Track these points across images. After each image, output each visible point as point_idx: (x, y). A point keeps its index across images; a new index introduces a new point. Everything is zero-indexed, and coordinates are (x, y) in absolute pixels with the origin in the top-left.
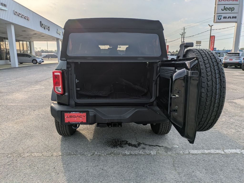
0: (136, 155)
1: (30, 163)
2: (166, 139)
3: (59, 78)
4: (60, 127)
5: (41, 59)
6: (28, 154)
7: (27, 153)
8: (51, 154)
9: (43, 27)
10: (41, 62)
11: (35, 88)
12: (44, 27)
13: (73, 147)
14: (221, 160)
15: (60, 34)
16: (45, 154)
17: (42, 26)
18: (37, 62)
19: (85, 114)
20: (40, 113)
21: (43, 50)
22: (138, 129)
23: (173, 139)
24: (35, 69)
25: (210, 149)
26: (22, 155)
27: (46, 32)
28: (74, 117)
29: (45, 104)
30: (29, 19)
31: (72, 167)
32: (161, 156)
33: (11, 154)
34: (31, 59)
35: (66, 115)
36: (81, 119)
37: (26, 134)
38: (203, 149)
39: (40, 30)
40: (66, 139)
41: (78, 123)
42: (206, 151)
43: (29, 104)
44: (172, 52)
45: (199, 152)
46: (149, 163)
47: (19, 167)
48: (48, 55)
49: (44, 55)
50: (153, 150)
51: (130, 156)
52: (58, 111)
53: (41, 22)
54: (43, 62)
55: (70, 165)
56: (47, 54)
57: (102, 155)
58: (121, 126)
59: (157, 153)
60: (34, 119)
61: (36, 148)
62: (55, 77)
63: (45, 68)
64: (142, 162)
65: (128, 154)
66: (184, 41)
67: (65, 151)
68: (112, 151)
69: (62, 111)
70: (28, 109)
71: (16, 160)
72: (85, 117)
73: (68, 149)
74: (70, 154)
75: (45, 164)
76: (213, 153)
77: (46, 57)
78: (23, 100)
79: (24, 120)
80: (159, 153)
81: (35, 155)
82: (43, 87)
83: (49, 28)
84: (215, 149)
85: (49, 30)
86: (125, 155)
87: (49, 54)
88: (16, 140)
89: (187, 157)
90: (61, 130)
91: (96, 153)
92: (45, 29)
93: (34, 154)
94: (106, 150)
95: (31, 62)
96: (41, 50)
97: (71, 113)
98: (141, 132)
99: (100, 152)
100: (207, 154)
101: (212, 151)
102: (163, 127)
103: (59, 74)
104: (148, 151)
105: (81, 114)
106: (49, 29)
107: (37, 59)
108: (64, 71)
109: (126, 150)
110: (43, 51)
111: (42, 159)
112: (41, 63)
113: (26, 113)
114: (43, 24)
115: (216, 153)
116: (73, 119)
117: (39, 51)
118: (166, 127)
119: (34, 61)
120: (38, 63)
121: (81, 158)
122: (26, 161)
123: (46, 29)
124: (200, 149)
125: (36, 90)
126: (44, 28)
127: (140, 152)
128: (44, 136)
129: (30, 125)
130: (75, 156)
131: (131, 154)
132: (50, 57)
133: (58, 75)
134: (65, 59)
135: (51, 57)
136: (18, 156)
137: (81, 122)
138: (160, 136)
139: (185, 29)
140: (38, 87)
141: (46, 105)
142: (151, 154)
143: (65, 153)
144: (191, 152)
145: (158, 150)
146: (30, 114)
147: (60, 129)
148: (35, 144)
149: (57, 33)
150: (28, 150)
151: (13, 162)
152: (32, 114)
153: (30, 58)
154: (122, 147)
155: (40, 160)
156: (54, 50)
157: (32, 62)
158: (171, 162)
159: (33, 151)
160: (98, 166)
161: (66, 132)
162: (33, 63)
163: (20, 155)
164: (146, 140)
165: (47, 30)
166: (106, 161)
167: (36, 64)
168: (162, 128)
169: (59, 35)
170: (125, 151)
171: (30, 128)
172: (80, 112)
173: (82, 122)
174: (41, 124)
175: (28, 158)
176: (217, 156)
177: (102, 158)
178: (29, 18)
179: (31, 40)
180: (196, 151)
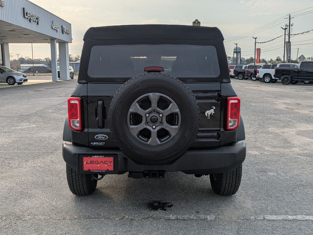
0: (184, 220)
1: (36, 227)
2: (232, 201)
3: (77, 108)
4: (74, 180)
5: (23, 76)
6: (29, 217)
7: (28, 215)
8: (63, 217)
9: (27, 18)
10: (22, 81)
11: (20, 127)
12: (29, 18)
13: (93, 210)
14: (309, 228)
15: (57, 31)
16: (54, 216)
17: (26, 16)
18: (15, 82)
19: (111, 159)
20: (36, 165)
21: (23, 58)
22: (191, 188)
23: (244, 201)
24: (14, 95)
25: (297, 215)
26: (22, 218)
27: (32, 27)
28: (96, 162)
29: (41, 151)
30: (3, 5)
31: (94, 232)
32: (221, 221)
33: (6, 216)
34: (3, 76)
35: (86, 160)
36: (106, 166)
37: (22, 193)
38: (285, 215)
39: (23, 23)
40: (81, 200)
41: (102, 171)
42: (289, 217)
43: (16, 151)
44: (269, 60)
45: (280, 218)
46: (202, 230)
47: (21, 231)
48: (34, 67)
49: (24, 68)
50: (211, 215)
51: (176, 222)
52: (75, 154)
53: (24, 9)
54: (26, 80)
55: (91, 230)
56: (32, 65)
57: (136, 219)
58: (163, 176)
59: (216, 218)
60: (28, 173)
61: (40, 210)
62: (71, 107)
63: (30, 92)
64: (193, 228)
65: (173, 219)
66: (289, 41)
67: (82, 214)
68: (151, 215)
69: (79, 155)
70: (16, 158)
71: (15, 223)
72: (112, 163)
73: (86, 211)
74: (89, 217)
75: (57, 228)
76: (301, 220)
77: (29, 70)
78: (6, 146)
79: (14, 174)
80: (218, 218)
81: (40, 217)
82: (34, 126)
83: (37, 19)
84: (305, 215)
85: (38, 24)
86: (169, 219)
87: (35, 65)
88: (8, 200)
89: (260, 223)
90: (75, 185)
91: (127, 217)
92: (30, 21)
93: (38, 217)
94: (141, 214)
95: (4, 81)
96: (19, 58)
97: (93, 157)
98: (195, 193)
99: (132, 216)
100: (290, 220)
101: (300, 217)
102: (228, 182)
103: (77, 102)
104: (203, 216)
105: (107, 159)
106: (38, 22)
107: (15, 76)
108: (84, 98)
109: (170, 214)
110: (22, 61)
111: (51, 223)
112: (22, 83)
113: (14, 165)
114: (27, 13)
115: (304, 219)
116: (94, 165)
117: (15, 61)
118: (232, 182)
119: (11, 80)
120: (17, 83)
121: (105, 222)
122: (29, 225)
123: (32, 21)
124: (282, 215)
125: (22, 130)
126: (28, 20)
127: (192, 217)
128: (48, 195)
129: (25, 181)
130: (96, 219)
131: (178, 219)
132: (37, 72)
133: (76, 104)
134: (85, 82)
135: (39, 72)
136: (16, 219)
137: (106, 170)
138: (223, 198)
139: (291, 17)
140: (25, 125)
141: (44, 154)
142: (207, 219)
143: (82, 216)
144: (266, 218)
145: (219, 215)
146: (21, 166)
147: (74, 183)
148: (38, 206)
149: (52, 28)
150: (29, 213)
151: (11, 225)
152: (24, 165)
153: (2, 73)
154: (165, 210)
155: (47, 223)
156: (43, 59)
157: (7, 82)
158: (235, 229)
159: (36, 213)
160: (129, 231)
161: (82, 189)
162: (7, 84)
163: (19, 218)
164: (202, 202)
165: (35, 24)
166: (142, 226)
167: (13, 84)
168: (226, 184)
169: (55, 31)
170: (169, 216)
171: (25, 184)
172: (105, 155)
173: (108, 170)
174: (41, 180)
175: (31, 221)
176: (304, 223)
177: (135, 223)
178: (3, 3)
179: (4, 41)
180: (275, 216)
